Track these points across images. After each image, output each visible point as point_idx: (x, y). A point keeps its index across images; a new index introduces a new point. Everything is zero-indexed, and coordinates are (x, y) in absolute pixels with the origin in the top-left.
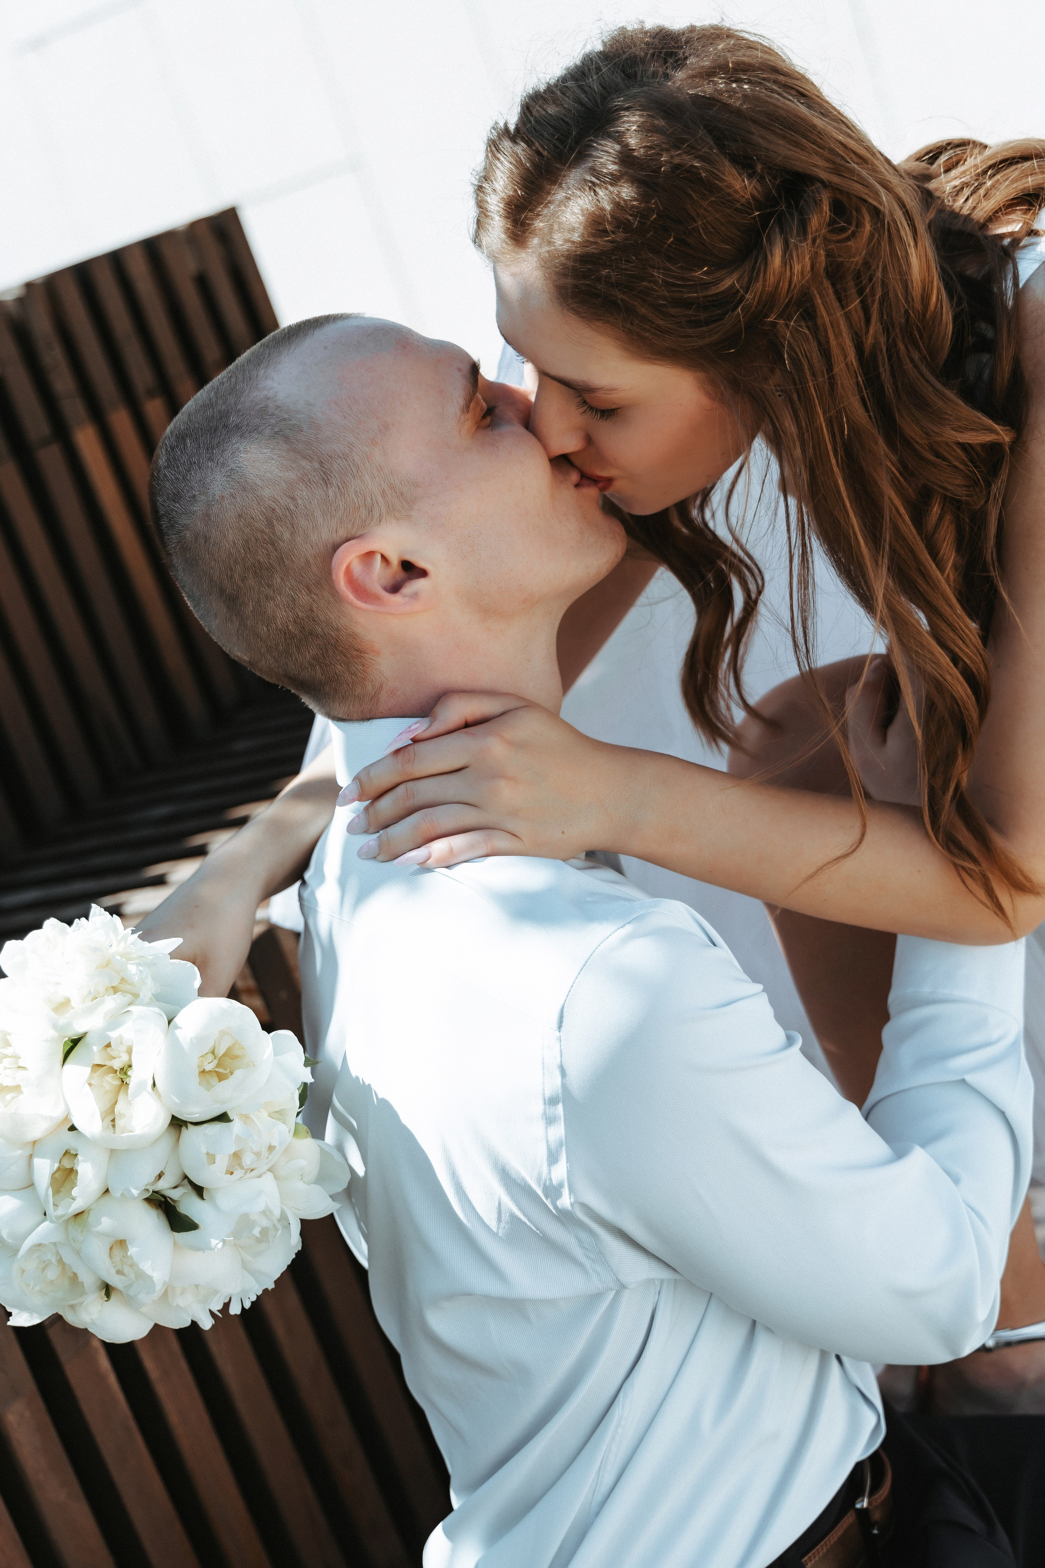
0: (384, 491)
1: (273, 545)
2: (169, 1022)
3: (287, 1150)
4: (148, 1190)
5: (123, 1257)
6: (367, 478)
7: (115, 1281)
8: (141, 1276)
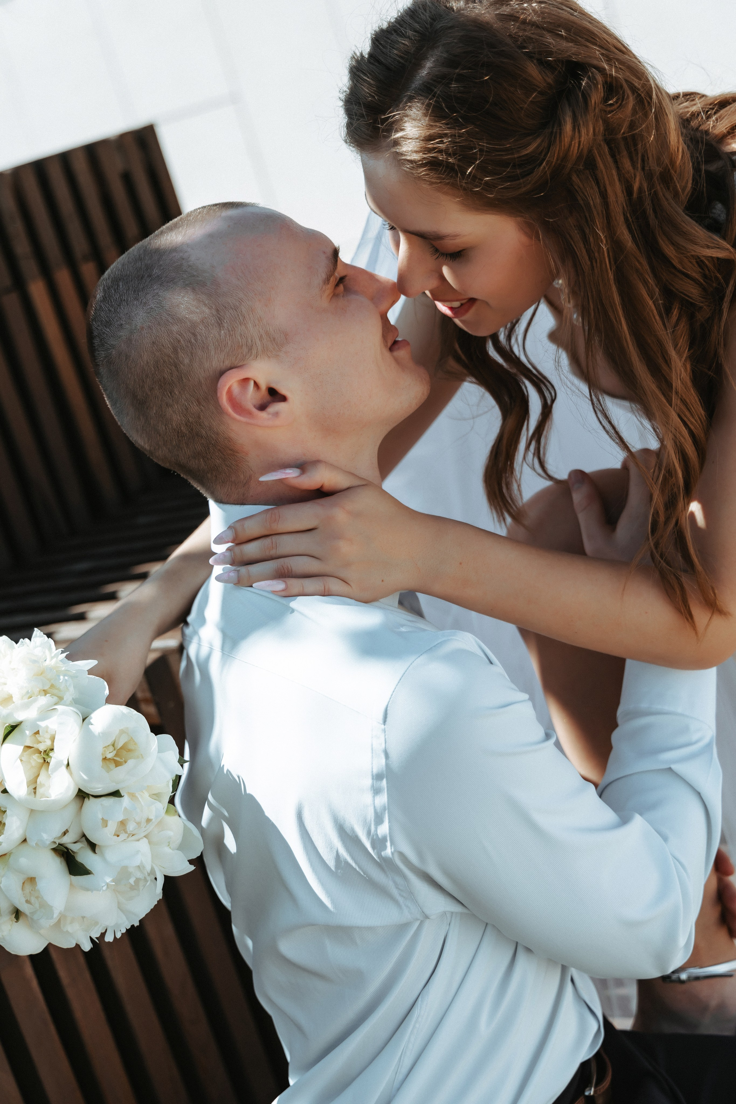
0: (261, 336)
1: (176, 367)
2: (84, 720)
3: (160, 823)
4: (55, 842)
5: (32, 890)
6: (250, 325)
7: (24, 908)
8: (45, 906)
